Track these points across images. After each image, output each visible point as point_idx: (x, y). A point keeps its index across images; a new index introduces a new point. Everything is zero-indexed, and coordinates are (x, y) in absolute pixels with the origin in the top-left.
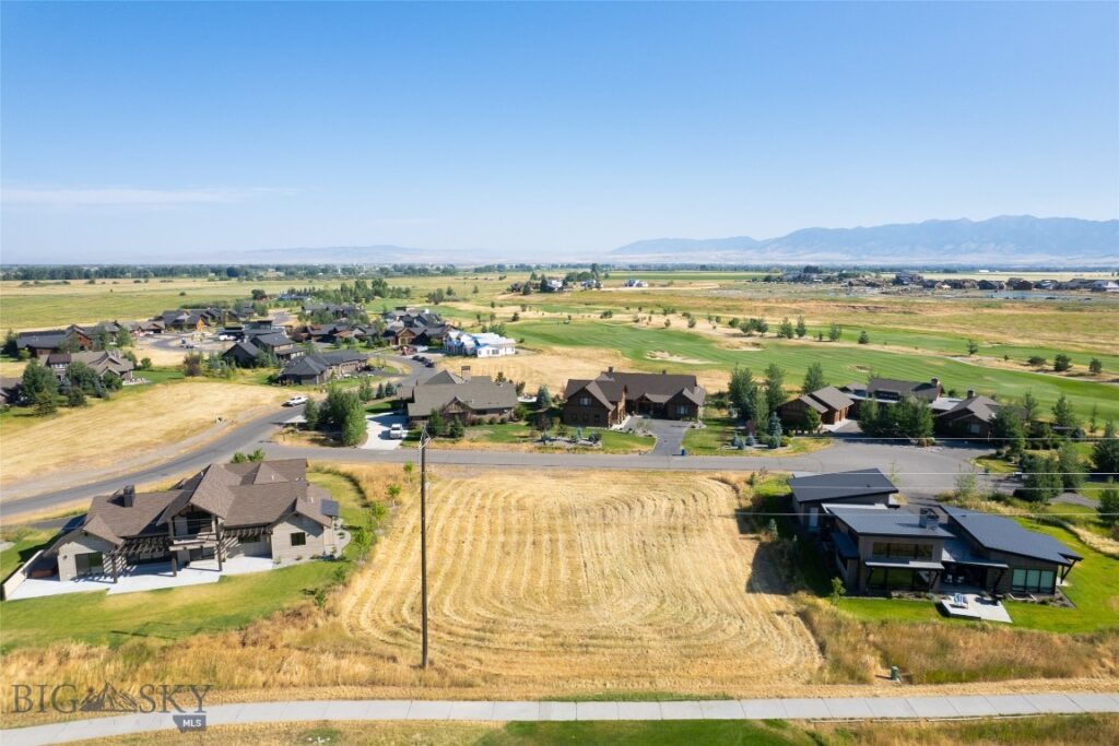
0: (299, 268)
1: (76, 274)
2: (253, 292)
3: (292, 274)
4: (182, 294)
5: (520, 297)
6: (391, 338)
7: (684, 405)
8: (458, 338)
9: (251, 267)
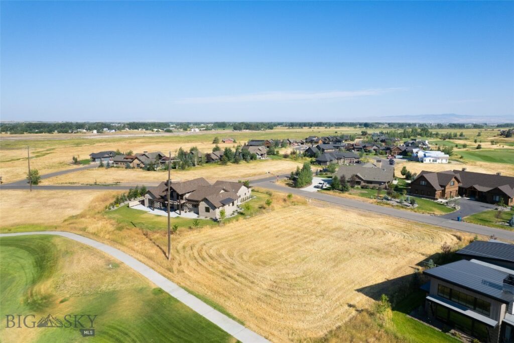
0: (395, 124)
1: (307, 124)
2: (362, 132)
3: (391, 126)
4: (336, 132)
5: (503, 138)
6: (388, 151)
7: (498, 195)
8: (417, 153)
9: (376, 123)
